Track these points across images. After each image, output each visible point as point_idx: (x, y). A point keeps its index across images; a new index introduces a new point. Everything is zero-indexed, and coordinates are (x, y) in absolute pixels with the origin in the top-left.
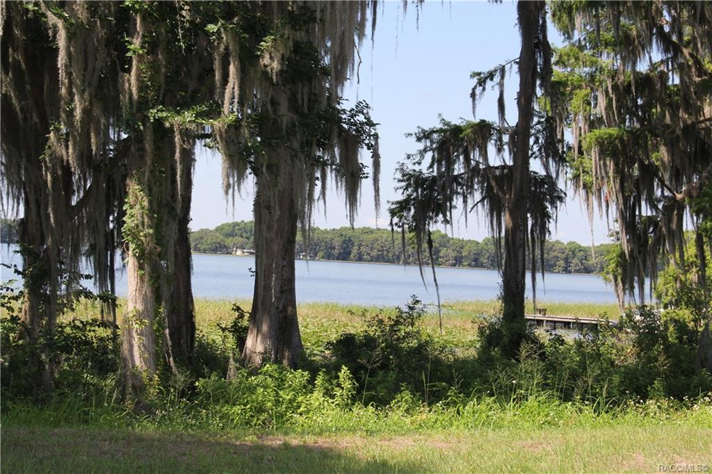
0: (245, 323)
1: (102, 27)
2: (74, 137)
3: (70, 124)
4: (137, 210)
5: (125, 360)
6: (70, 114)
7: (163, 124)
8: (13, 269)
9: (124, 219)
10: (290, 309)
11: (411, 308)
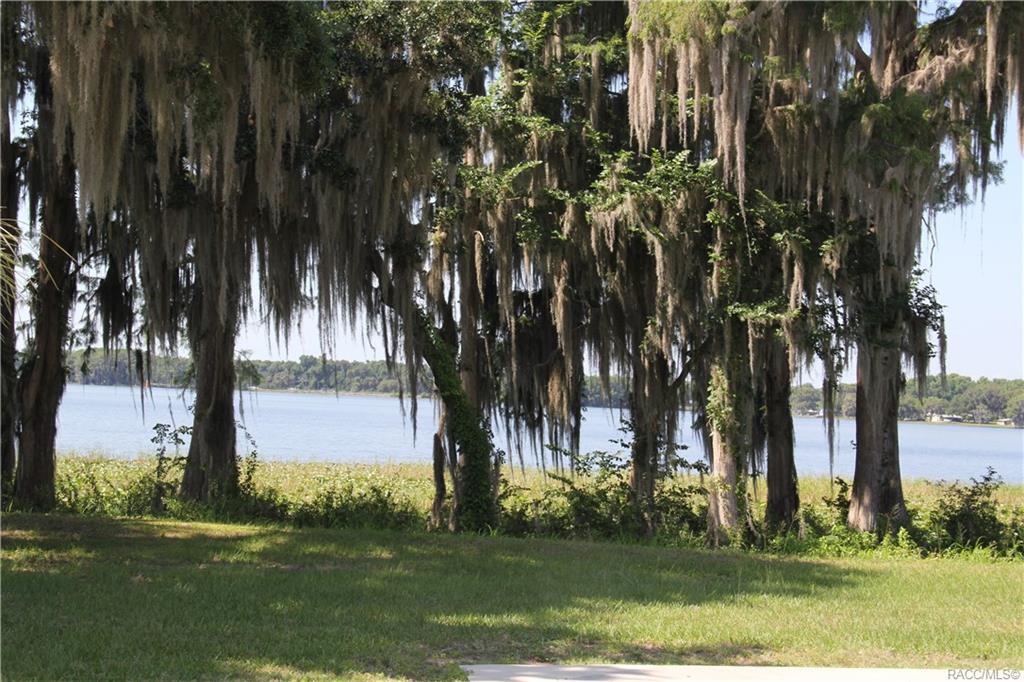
1: (690, 239)
2: (667, 328)
3: (664, 317)
4: (718, 392)
5: (712, 519)
6: (664, 311)
7: (739, 319)
8: (620, 443)
9: (709, 399)
11: (987, 479)
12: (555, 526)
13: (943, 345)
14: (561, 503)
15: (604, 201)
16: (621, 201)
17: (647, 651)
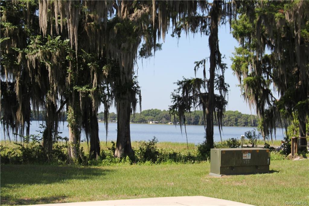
0: (115, 147)
1: (61, 65)
2: (54, 94)
3: (53, 91)
4: (70, 114)
5: (69, 156)
6: (53, 88)
7: (77, 91)
9: (68, 117)
10: (128, 142)
11: (153, 140)
12: (17, 160)
13: (140, 99)
15: (32, 52)
16: (37, 52)
17: (24, 200)
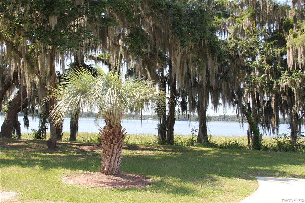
3: (297, 105)
12: (274, 149)
14: (275, 144)
15: (282, 81)
16: (286, 81)
17: (297, 176)
